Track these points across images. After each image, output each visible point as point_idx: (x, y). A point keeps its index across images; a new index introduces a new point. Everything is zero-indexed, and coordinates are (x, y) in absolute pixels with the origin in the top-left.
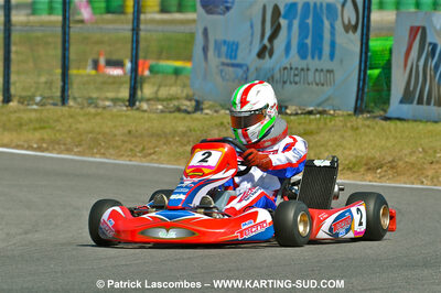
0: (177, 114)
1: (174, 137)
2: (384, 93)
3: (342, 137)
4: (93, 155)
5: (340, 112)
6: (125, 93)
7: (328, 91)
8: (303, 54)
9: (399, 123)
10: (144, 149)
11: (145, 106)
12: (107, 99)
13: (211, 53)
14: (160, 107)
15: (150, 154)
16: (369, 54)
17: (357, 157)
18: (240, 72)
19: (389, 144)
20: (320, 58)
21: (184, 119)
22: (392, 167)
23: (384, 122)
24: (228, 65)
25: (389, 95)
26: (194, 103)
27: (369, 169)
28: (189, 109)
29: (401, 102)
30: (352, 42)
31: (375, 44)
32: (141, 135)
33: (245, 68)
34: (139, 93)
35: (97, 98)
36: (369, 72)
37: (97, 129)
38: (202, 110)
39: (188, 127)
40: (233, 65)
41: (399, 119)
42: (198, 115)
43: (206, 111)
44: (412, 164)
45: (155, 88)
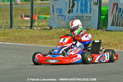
0: (45, 30)
1: (43, 37)
4: (19, 43)
5: (93, 29)
6: (29, 25)
7: (89, 23)
8: (82, 12)
9: (110, 32)
10: (34, 41)
11: (35, 28)
12: (24, 26)
13: (55, 12)
14: (40, 28)
15: (36, 43)
16: (101, 11)
18: (63, 17)
19: (107, 38)
20: (87, 13)
21: (47, 32)
22: (108, 45)
23: (106, 32)
24: (59, 15)
25: (107, 24)
26: (50, 27)
28: (48, 29)
30: (96, 8)
31: (103, 9)
32: (34, 37)
33: (64, 16)
34: (33, 24)
35: (21, 26)
36: (101, 17)
37: (21, 35)
38: (52, 29)
39: (48, 34)
40: (61, 16)
42: (51, 31)
43: (53, 29)
44: (114, 44)
45: (38, 23)
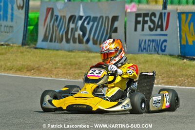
2: (35, 37)
3: (16, 56)
5: (15, 45)
16: (29, 19)
17: (23, 65)
19: (37, 60)
20: (7, 21)
22: (38, 70)
23: (35, 50)
25: (37, 38)
27: (28, 70)
29: (43, 41)
30: (21, 14)
31: (31, 15)
41: (42, 49)
44: (47, 69)
